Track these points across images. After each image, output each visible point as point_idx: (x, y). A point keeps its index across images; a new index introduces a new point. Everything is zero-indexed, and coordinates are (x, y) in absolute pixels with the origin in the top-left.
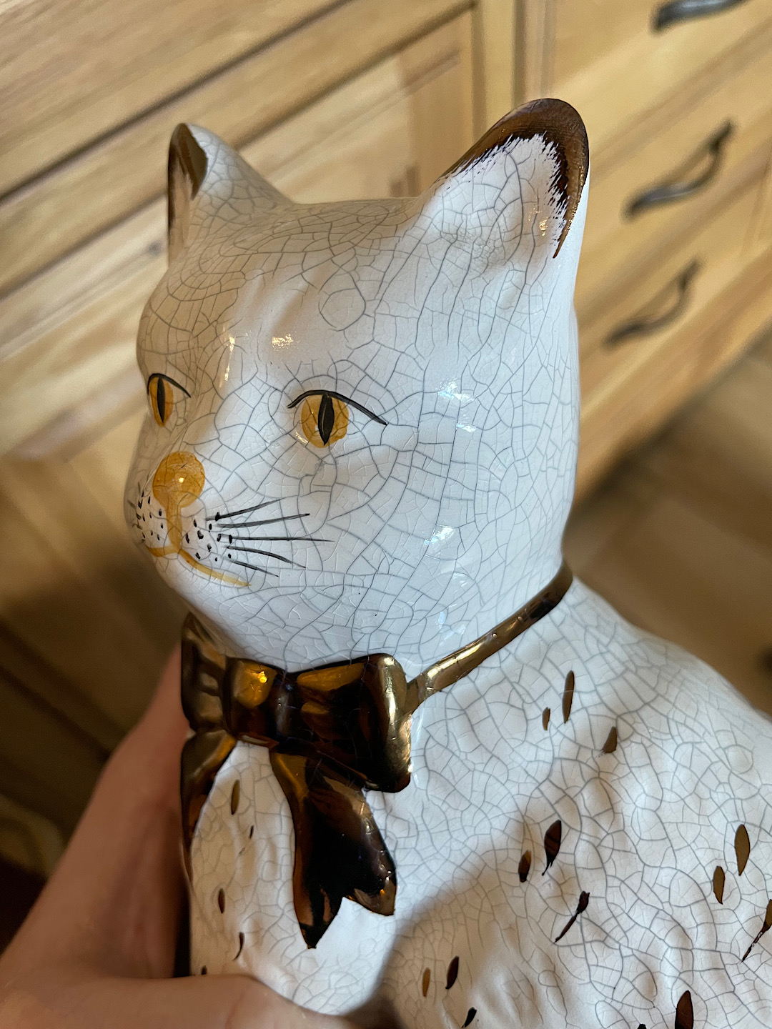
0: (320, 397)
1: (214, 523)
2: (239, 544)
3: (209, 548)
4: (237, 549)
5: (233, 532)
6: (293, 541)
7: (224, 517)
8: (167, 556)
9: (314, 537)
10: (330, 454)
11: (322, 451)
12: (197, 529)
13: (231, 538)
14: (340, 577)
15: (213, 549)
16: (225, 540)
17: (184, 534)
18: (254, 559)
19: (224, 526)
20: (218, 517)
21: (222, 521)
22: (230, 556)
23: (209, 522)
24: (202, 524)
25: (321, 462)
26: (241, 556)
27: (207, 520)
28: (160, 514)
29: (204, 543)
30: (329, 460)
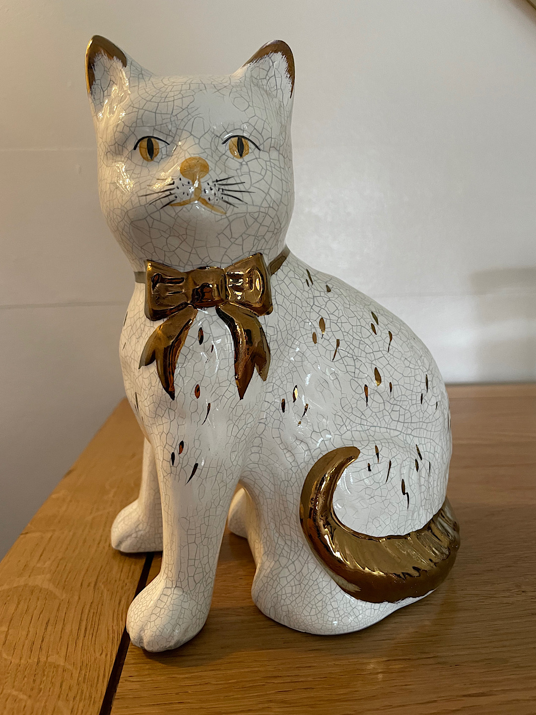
0: (237, 138)
1: (216, 183)
2: (225, 192)
3: (215, 194)
4: (225, 194)
5: (223, 187)
6: (243, 193)
7: (219, 181)
8: (191, 203)
9: (249, 191)
10: (244, 161)
11: (241, 160)
12: (209, 186)
13: (223, 190)
14: (258, 208)
15: (217, 195)
16: (221, 190)
17: (203, 190)
18: (231, 200)
19: (220, 185)
20: (217, 181)
21: (220, 182)
22: (222, 198)
23: (214, 183)
24: (211, 184)
25: (241, 164)
26: (225, 198)
27: (213, 182)
28: (189, 183)
29: (213, 192)
30: (244, 163)
